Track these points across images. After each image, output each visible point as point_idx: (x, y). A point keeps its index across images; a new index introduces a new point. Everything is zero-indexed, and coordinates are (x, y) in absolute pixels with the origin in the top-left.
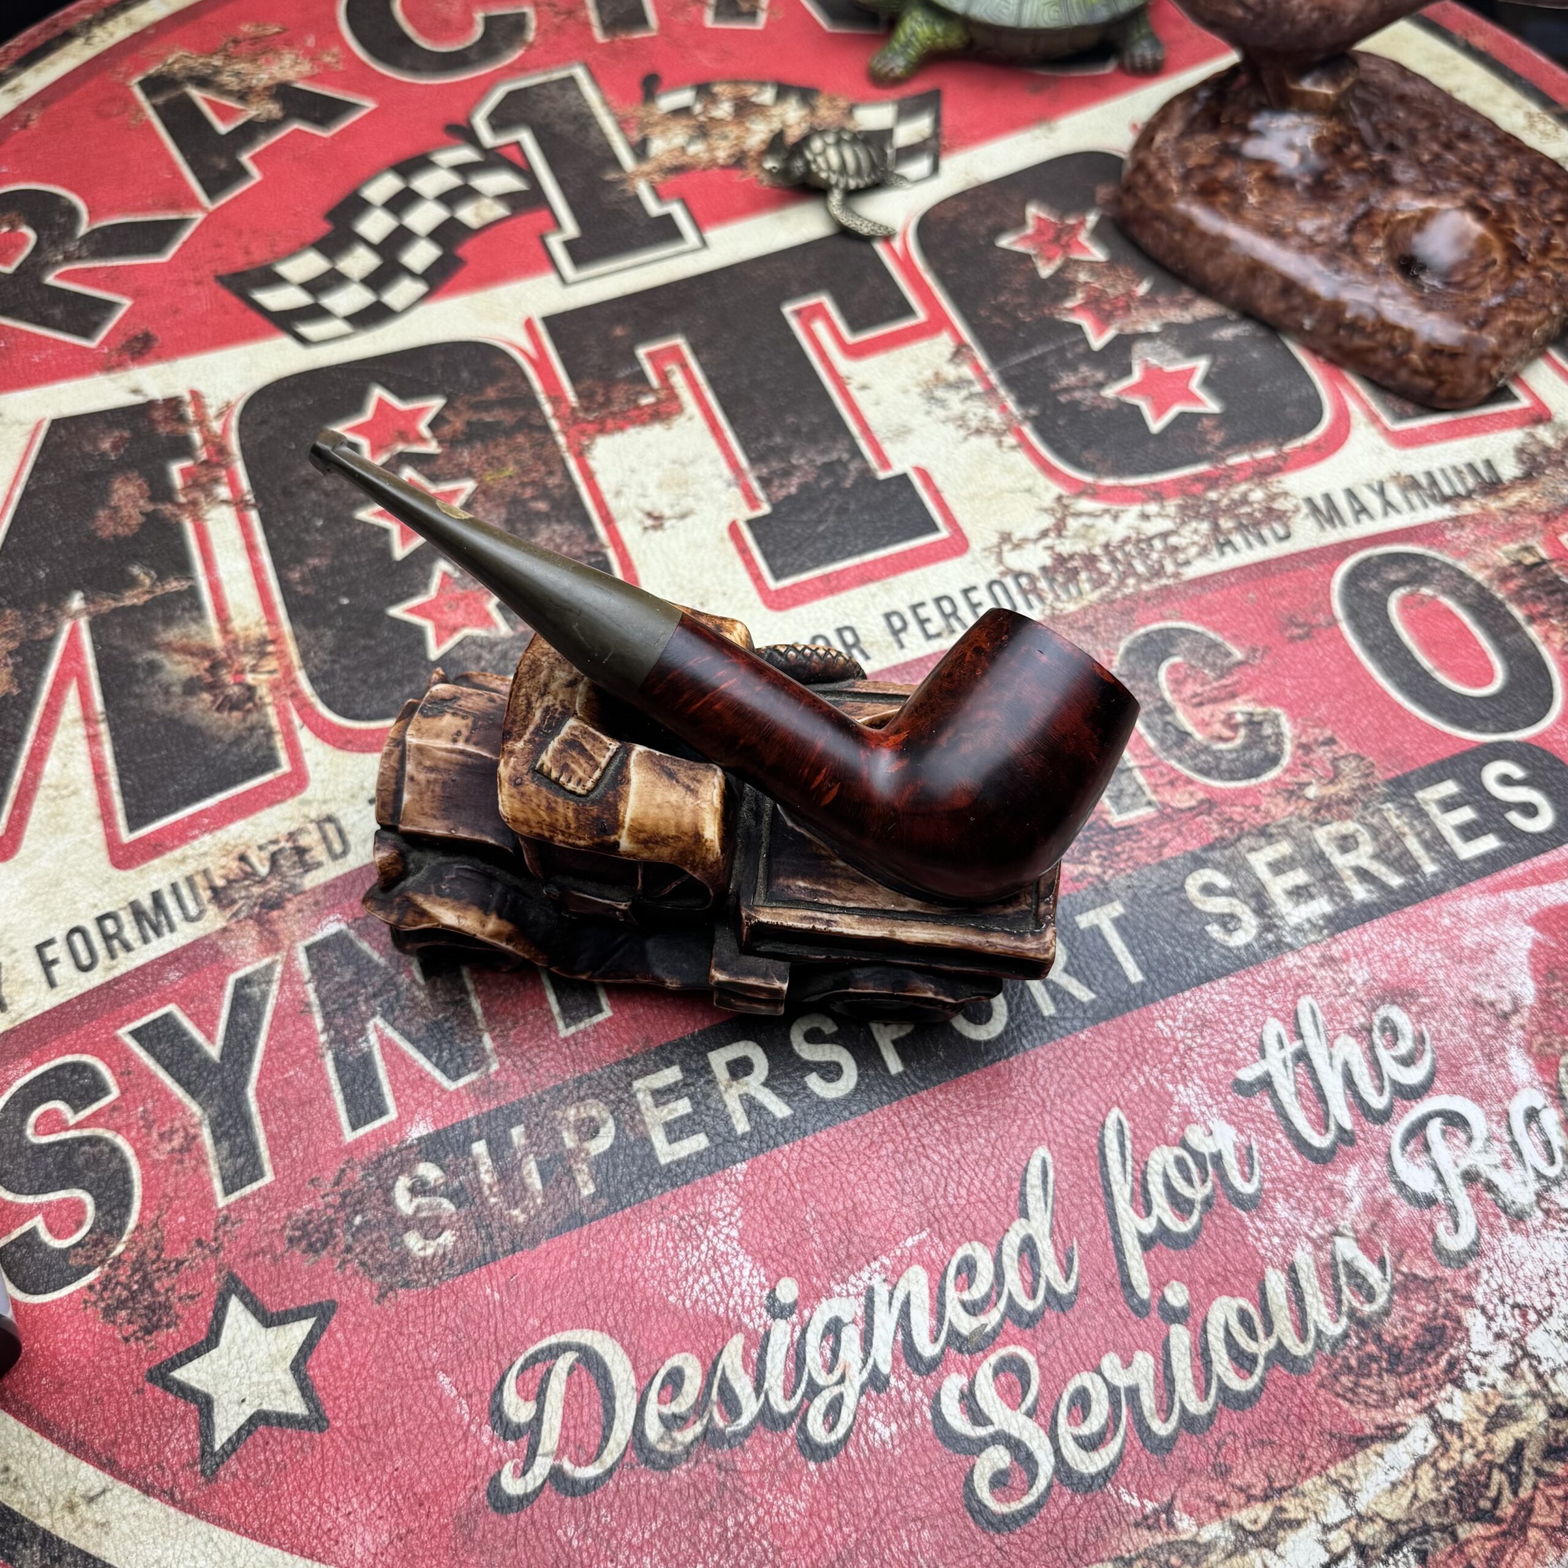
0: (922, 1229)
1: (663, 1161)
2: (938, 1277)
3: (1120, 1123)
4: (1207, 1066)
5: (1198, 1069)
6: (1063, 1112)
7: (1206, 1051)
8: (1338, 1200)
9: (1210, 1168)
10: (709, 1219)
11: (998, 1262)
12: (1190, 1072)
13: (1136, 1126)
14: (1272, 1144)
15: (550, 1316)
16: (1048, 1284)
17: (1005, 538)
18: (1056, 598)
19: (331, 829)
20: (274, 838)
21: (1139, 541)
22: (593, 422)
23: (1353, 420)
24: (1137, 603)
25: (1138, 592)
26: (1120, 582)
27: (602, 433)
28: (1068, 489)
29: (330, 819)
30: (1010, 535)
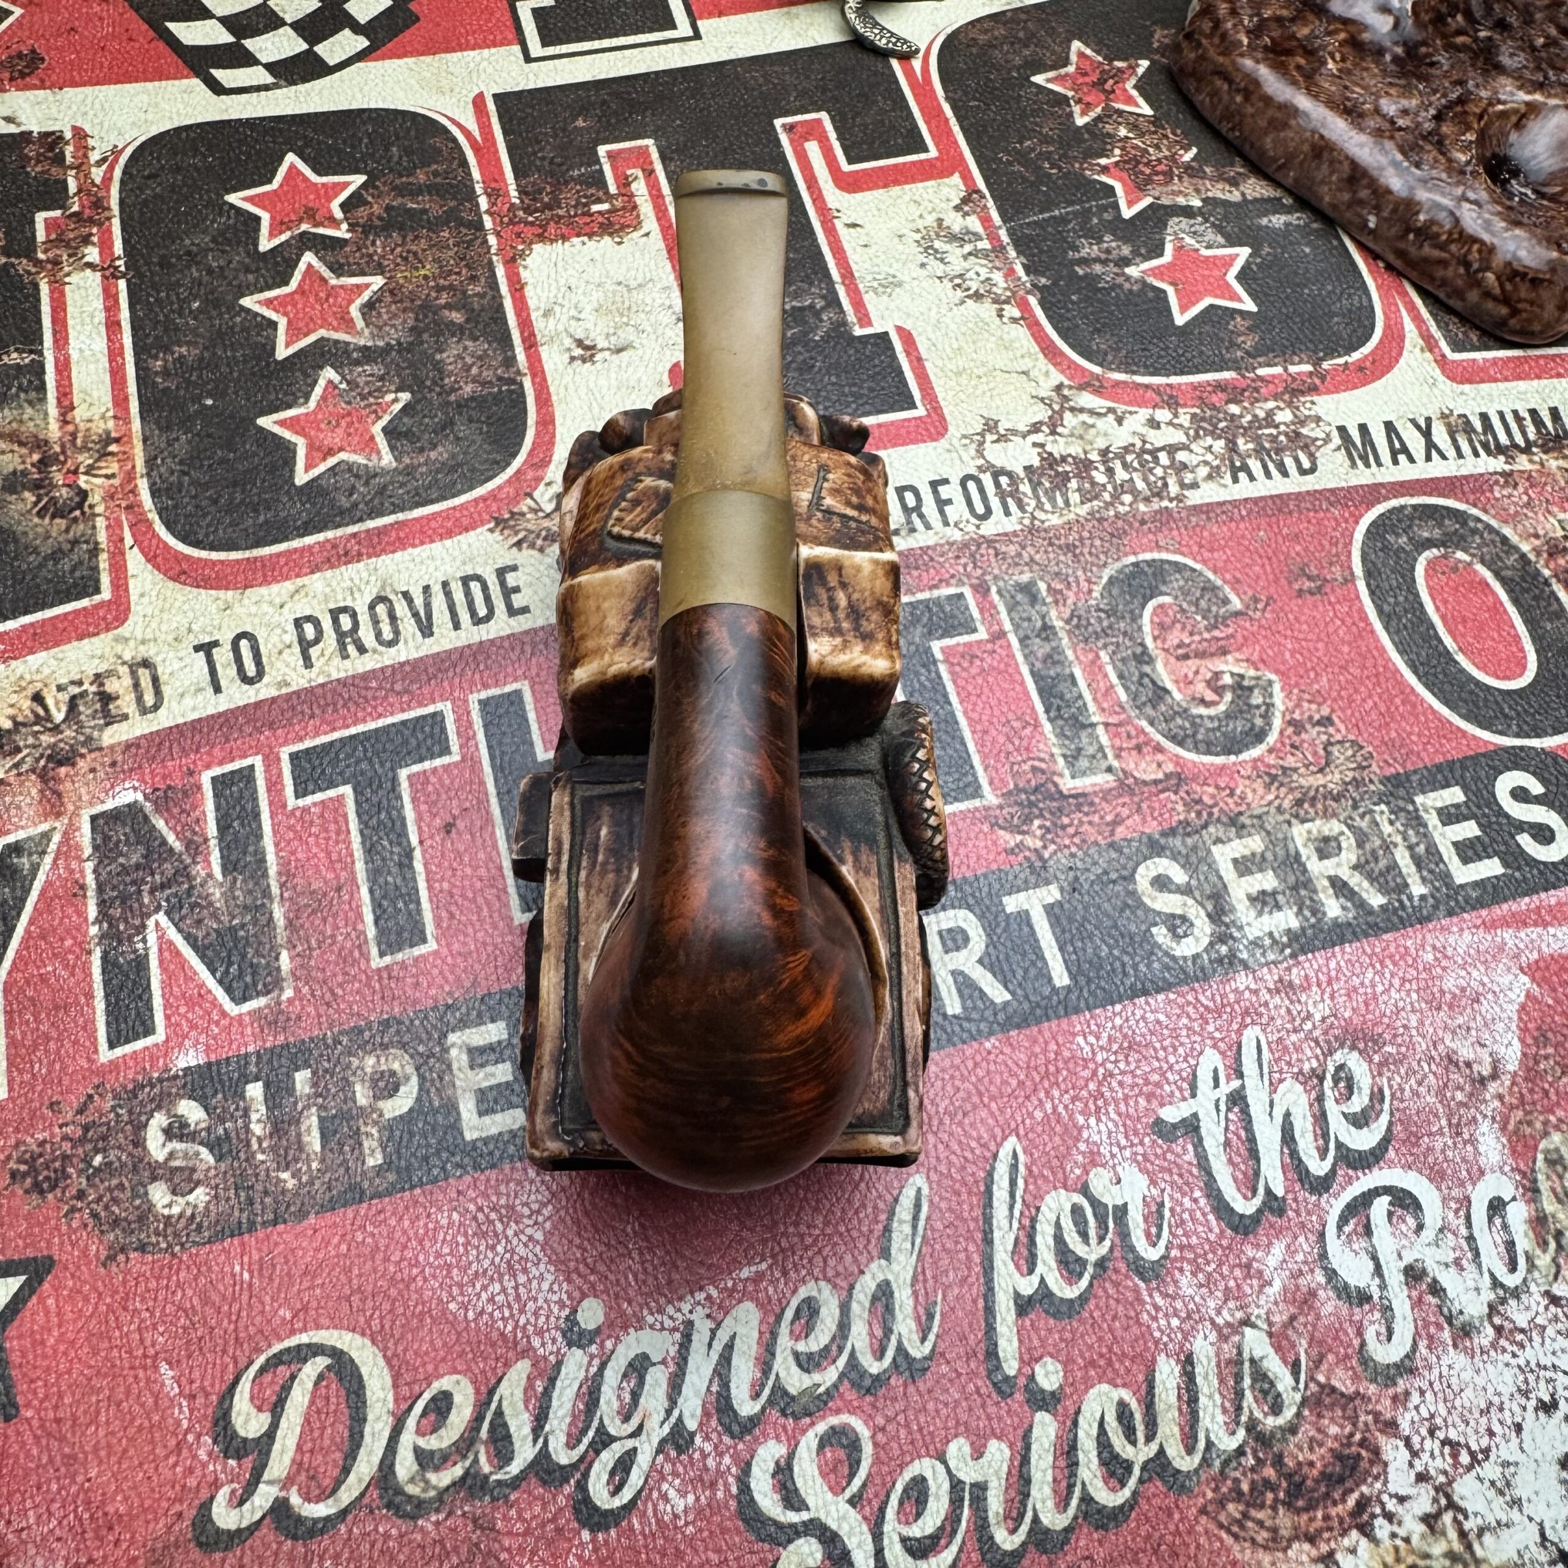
0: (763, 1260)
1: (469, 1136)
2: (772, 1319)
3: (1015, 1155)
4: (1126, 1098)
5: (1116, 1102)
6: (951, 1134)
7: (1128, 1079)
8: (1255, 1282)
9: (1111, 1225)
10: (511, 1215)
11: (845, 1308)
12: (1106, 1103)
13: (1033, 1162)
14: (1187, 1201)
15: (305, 1308)
16: (900, 1342)
17: (991, 426)
18: (1040, 506)
19: (144, 675)
20: (77, 677)
21: (1144, 451)
22: (532, 224)
23: (1407, 342)
24: (1131, 525)
25: (1134, 513)
26: (1116, 496)
27: (542, 238)
28: (1071, 378)
29: (146, 663)
30: (996, 422)
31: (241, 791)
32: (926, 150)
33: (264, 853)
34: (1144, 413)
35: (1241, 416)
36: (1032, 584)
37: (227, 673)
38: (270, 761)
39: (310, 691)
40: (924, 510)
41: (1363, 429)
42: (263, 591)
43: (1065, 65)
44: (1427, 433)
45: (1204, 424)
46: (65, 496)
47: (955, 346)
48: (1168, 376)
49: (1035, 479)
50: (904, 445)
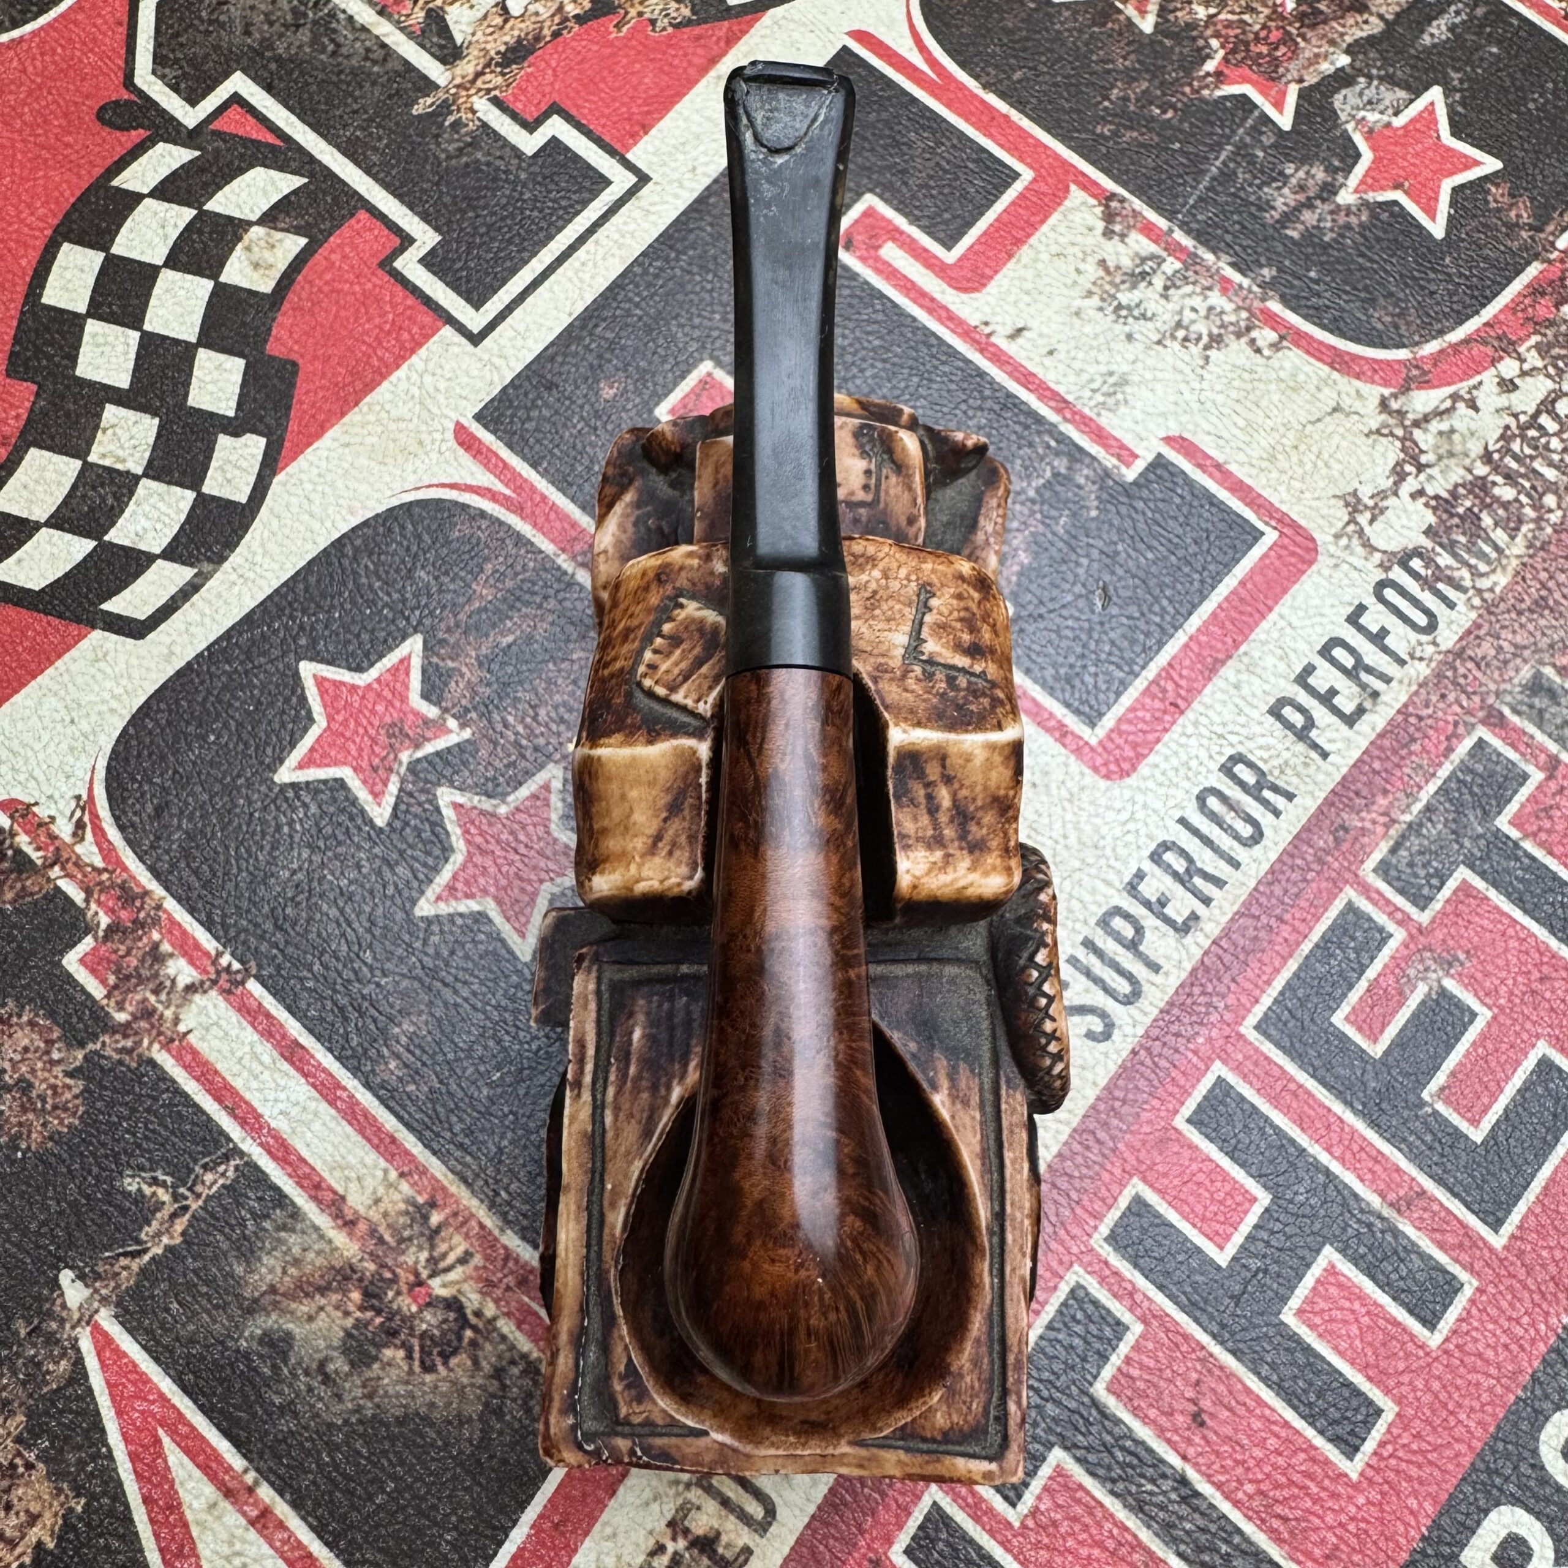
17: (1353, 504)
18: (1476, 574)
19: (721, 1482)
20: (652, 1543)
21: (1523, 428)
26: (1539, 506)
28: (1386, 383)
30: (1355, 494)
31: (950, 1545)
32: (1016, 176)
34: (1488, 378)
36: (1538, 676)
40: (1367, 660)
45: (1556, 351)
46: (434, 1321)
47: (1241, 423)
48: (1477, 312)
49: (1445, 540)
50: (1285, 591)
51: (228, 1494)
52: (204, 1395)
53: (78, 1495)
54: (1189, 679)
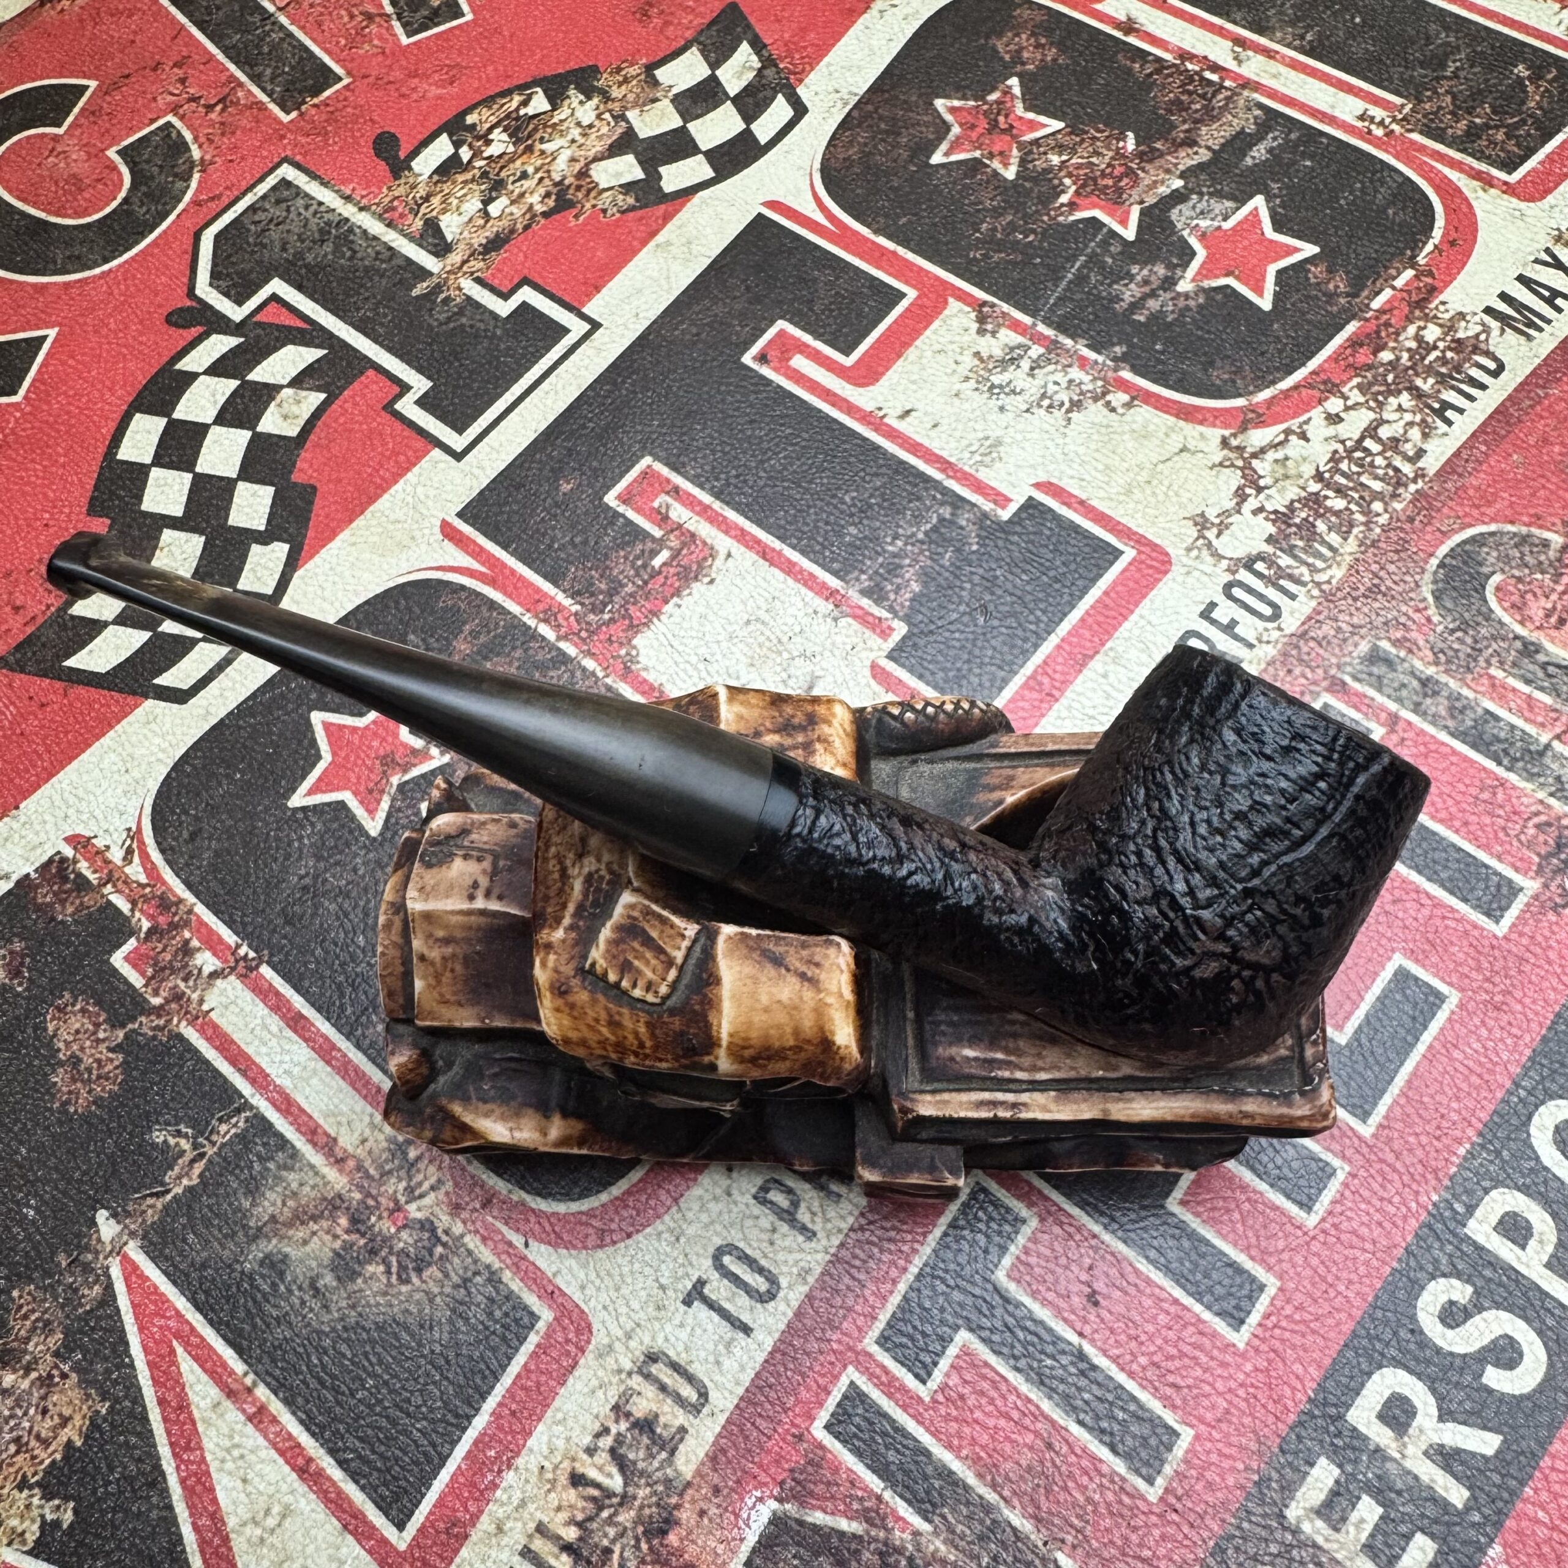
17: (1201, 522)
18: (1313, 569)
19: (659, 1370)
20: (597, 1427)
21: (1349, 452)
22: (612, 620)
23: (1464, 190)
24: (1402, 529)
25: (1394, 517)
26: (1367, 512)
27: (634, 628)
28: (1225, 426)
29: (652, 1358)
30: (1203, 515)
31: (866, 1419)
32: (903, 295)
33: (944, 1466)
34: (1316, 415)
35: (1398, 359)
36: (1375, 648)
37: (740, 1305)
38: (864, 1362)
39: (836, 1260)
40: (1220, 647)
41: (1504, 297)
42: (696, 1191)
43: (948, 128)
44: (1558, 265)
45: (1376, 388)
46: (410, 1241)
47: (1101, 467)
48: (1303, 364)
49: (1284, 545)
50: (1144, 596)
51: (231, 1394)
52: (213, 1310)
53: (103, 1400)
54: (1063, 673)
